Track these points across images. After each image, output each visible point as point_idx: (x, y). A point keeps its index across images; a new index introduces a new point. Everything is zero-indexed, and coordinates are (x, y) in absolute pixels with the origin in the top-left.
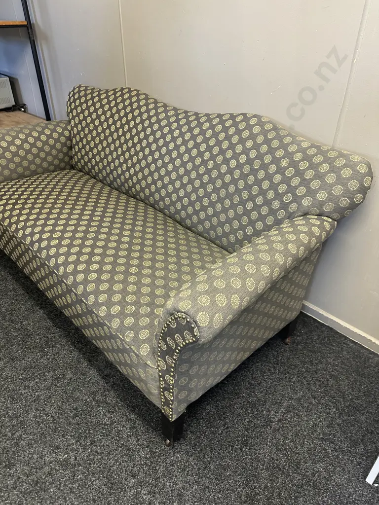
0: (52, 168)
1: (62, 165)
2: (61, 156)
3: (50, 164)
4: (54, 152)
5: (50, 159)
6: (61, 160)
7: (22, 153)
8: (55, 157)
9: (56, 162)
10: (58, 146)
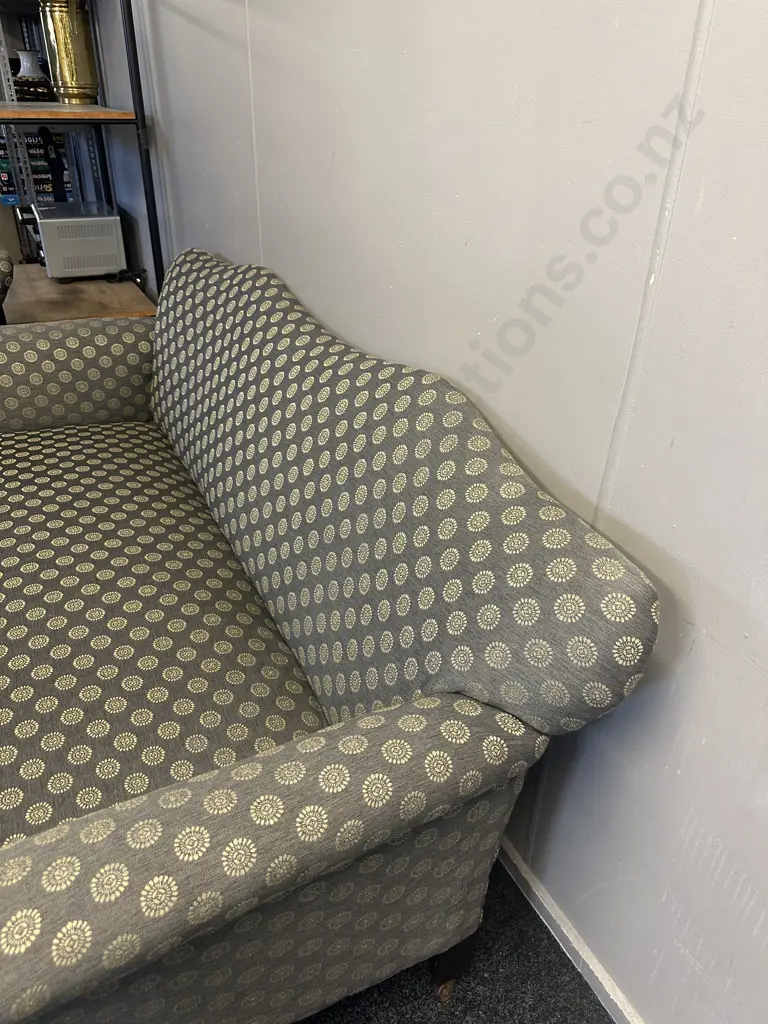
0: (103, 414)
1: (129, 410)
2: (125, 392)
3: (99, 406)
4: (110, 384)
5: (98, 395)
6: (125, 401)
7: (36, 379)
8: (111, 394)
9: (114, 403)
10: (121, 371)
